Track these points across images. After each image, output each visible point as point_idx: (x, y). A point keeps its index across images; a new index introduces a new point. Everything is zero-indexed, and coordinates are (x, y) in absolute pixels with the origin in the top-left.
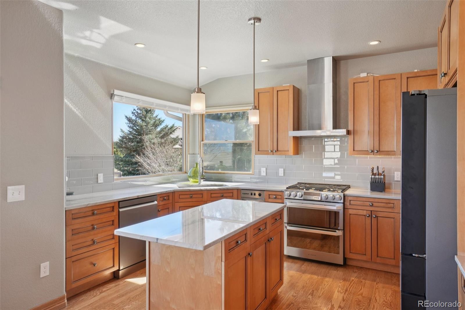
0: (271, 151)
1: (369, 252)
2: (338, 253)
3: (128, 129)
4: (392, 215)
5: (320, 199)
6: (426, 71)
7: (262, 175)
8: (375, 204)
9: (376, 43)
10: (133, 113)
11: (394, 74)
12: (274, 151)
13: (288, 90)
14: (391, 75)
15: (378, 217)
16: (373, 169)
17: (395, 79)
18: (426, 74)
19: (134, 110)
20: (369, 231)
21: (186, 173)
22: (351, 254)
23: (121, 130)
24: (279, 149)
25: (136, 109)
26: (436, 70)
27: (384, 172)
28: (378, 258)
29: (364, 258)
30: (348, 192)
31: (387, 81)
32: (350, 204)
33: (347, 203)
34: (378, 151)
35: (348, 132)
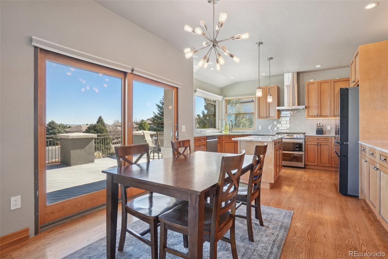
0: (266, 117)
1: (316, 161)
2: (302, 162)
3: (158, 112)
4: (327, 144)
5: (293, 138)
6: (343, 79)
7: (259, 129)
8: (319, 139)
9: (320, 66)
10: (160, 102)
11: (328, 80)
12: (267, 117)
13: (275, 88)
14: (326, 80)
15: (321, 145)
16: (317, 124)
17: (328, 82)
18: (343, 80)
19: (161, 100)
20: (316, 152)
21: (218, 129)
22: (308, 163)
23: (153, 112)
24: (270, 116)
25: (162, 100)
26: (349, 78)
27: (323, 125)
28: (321, 164)
29: (314, 164)
30: (306, 135)
31: (324, 83)
32: (308, 140)
33: (306, 139)
34: (320, 116)
35: (306, 107)
